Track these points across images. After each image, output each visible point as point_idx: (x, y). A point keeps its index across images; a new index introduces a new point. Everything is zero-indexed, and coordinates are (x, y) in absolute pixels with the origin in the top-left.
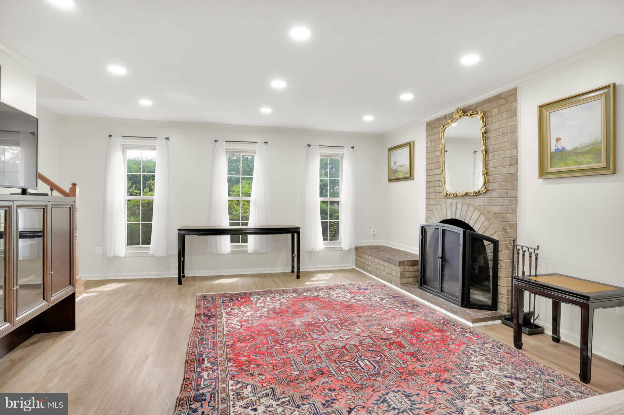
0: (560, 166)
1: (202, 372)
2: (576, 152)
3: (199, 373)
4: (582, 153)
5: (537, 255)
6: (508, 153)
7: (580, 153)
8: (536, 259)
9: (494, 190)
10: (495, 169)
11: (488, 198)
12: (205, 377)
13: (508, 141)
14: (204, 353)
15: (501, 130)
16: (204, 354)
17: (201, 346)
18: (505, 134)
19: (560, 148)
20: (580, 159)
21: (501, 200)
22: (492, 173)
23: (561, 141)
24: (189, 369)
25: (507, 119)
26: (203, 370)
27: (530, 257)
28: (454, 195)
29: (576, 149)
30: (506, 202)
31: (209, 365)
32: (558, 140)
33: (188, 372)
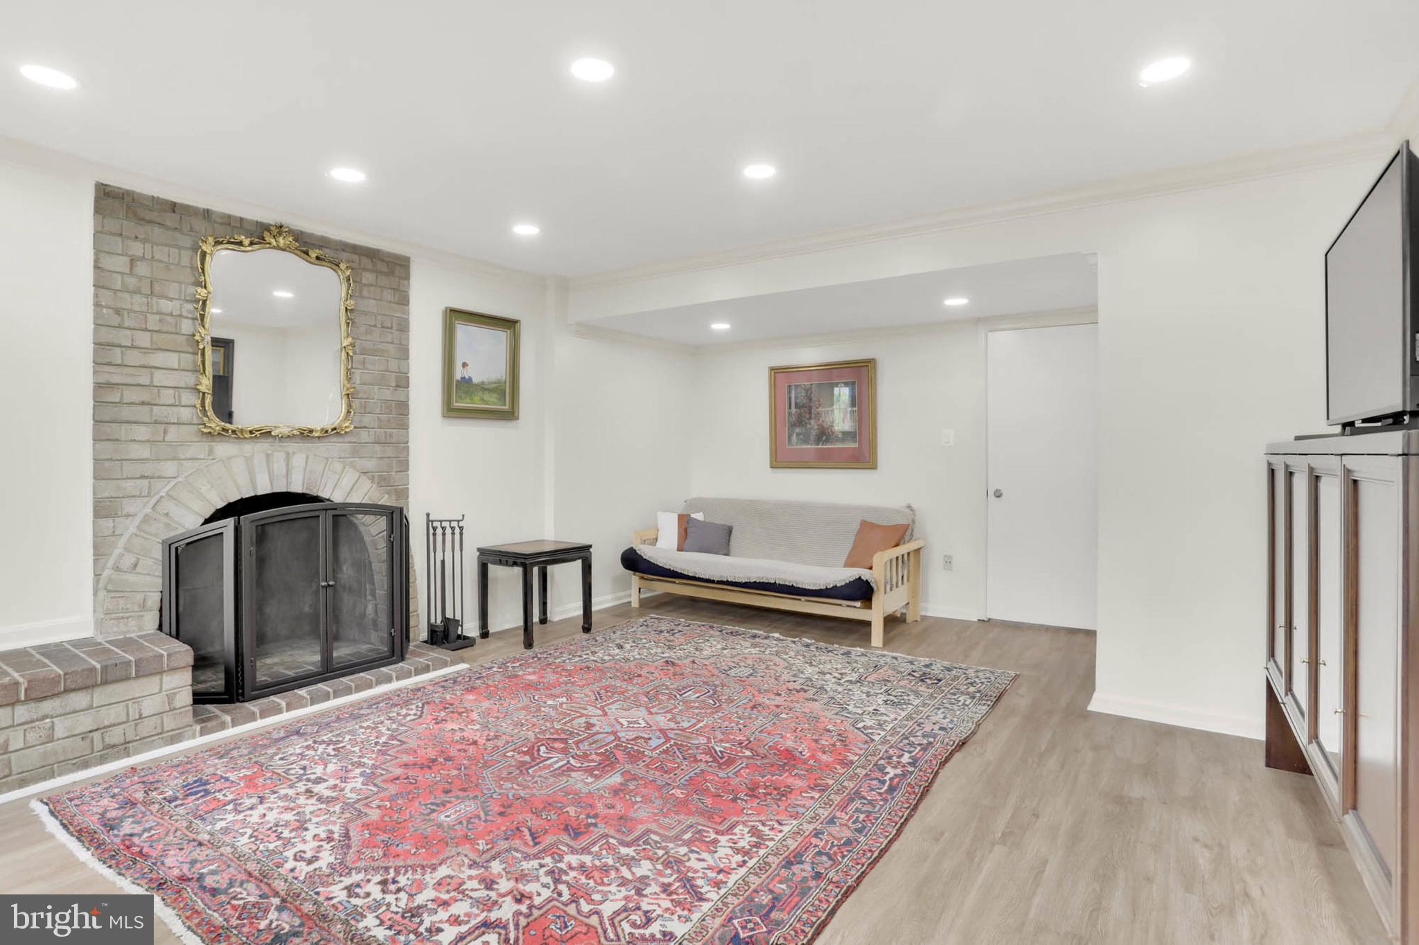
0: (465, 401)
1: (908, 763)
2: (483, 387)
3: (913, 764)
4: (489, 390)
5: (461, 528)
6: (393, 364)
7: (486, 389)
8: (461, 534)
9: (365, 427)
10: (366, 387)
11: (350, 442)
12: (907, 755)
13: (392, 343)
14: (880, 794)
15: (379, 317)
16: (883, 791)
17: (876, 809)
18: (388, 328)
19: (467, 377)
20: (487, 397)
21: (377, 447)
22: (360, 395)
23: (468, 368)
24: (926, 776)
25: (390, 302)
26: (904, 766)
27: (453, 534)
28: (251, 432)
29: (483, 383)
30: (390, 451)
31: (889, 769)
32: (465, 365)
33: (930, 771)
